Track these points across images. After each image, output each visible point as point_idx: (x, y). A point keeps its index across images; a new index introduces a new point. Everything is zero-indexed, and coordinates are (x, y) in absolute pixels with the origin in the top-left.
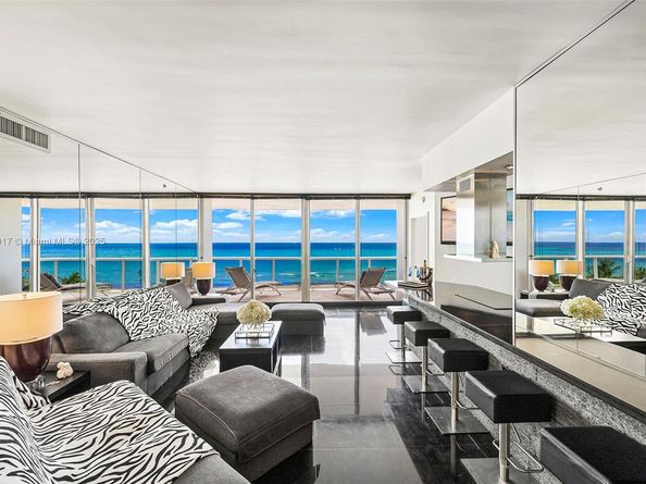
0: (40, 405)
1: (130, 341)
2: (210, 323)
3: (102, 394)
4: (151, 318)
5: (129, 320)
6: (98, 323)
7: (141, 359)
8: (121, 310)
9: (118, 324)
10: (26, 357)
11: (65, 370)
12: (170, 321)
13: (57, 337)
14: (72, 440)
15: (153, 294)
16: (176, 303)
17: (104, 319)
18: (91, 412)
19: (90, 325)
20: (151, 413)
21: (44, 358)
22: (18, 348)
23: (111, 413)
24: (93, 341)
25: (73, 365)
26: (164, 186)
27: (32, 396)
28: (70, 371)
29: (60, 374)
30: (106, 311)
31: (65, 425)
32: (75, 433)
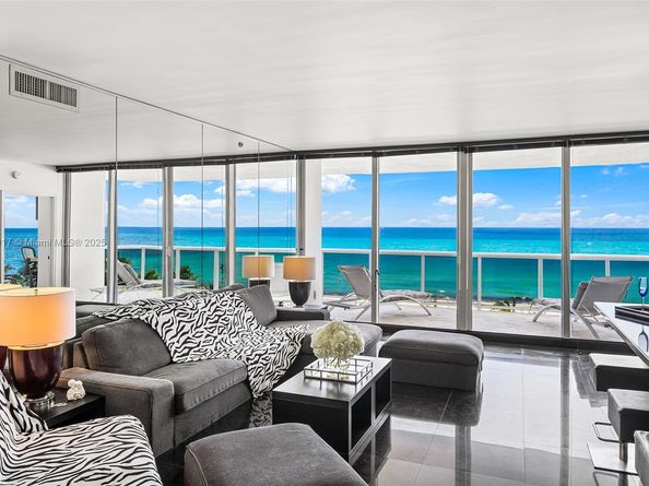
0: (35, 429)
1: (172, 362)
2: (290, 349)
3: (96, 430)
4: (206, 333)
5: (173, 333)
6: (129, 334)
7: (164, 390)
8: (163, 319)
9: (156, 337)
10: (33, 368)
11: (76, 391)
12: (234, 340)
13: (69, 346)
14: (35, 482)
15: (213, 300)
16: (249, 314)
17: (138, 329)
18: (73, 450)
19: (117, 335)
20: (131, 468)
21: (53, 371)
22: (25, 354)
23: (90, 457)
24: (120, 357)
25: (86, 385)
26: (241, 145)
27: (27, 417)
28: (81, 392)
29: (70, 395)
30: (142, 318)
31: (41, 461)
32: (43, 474)
